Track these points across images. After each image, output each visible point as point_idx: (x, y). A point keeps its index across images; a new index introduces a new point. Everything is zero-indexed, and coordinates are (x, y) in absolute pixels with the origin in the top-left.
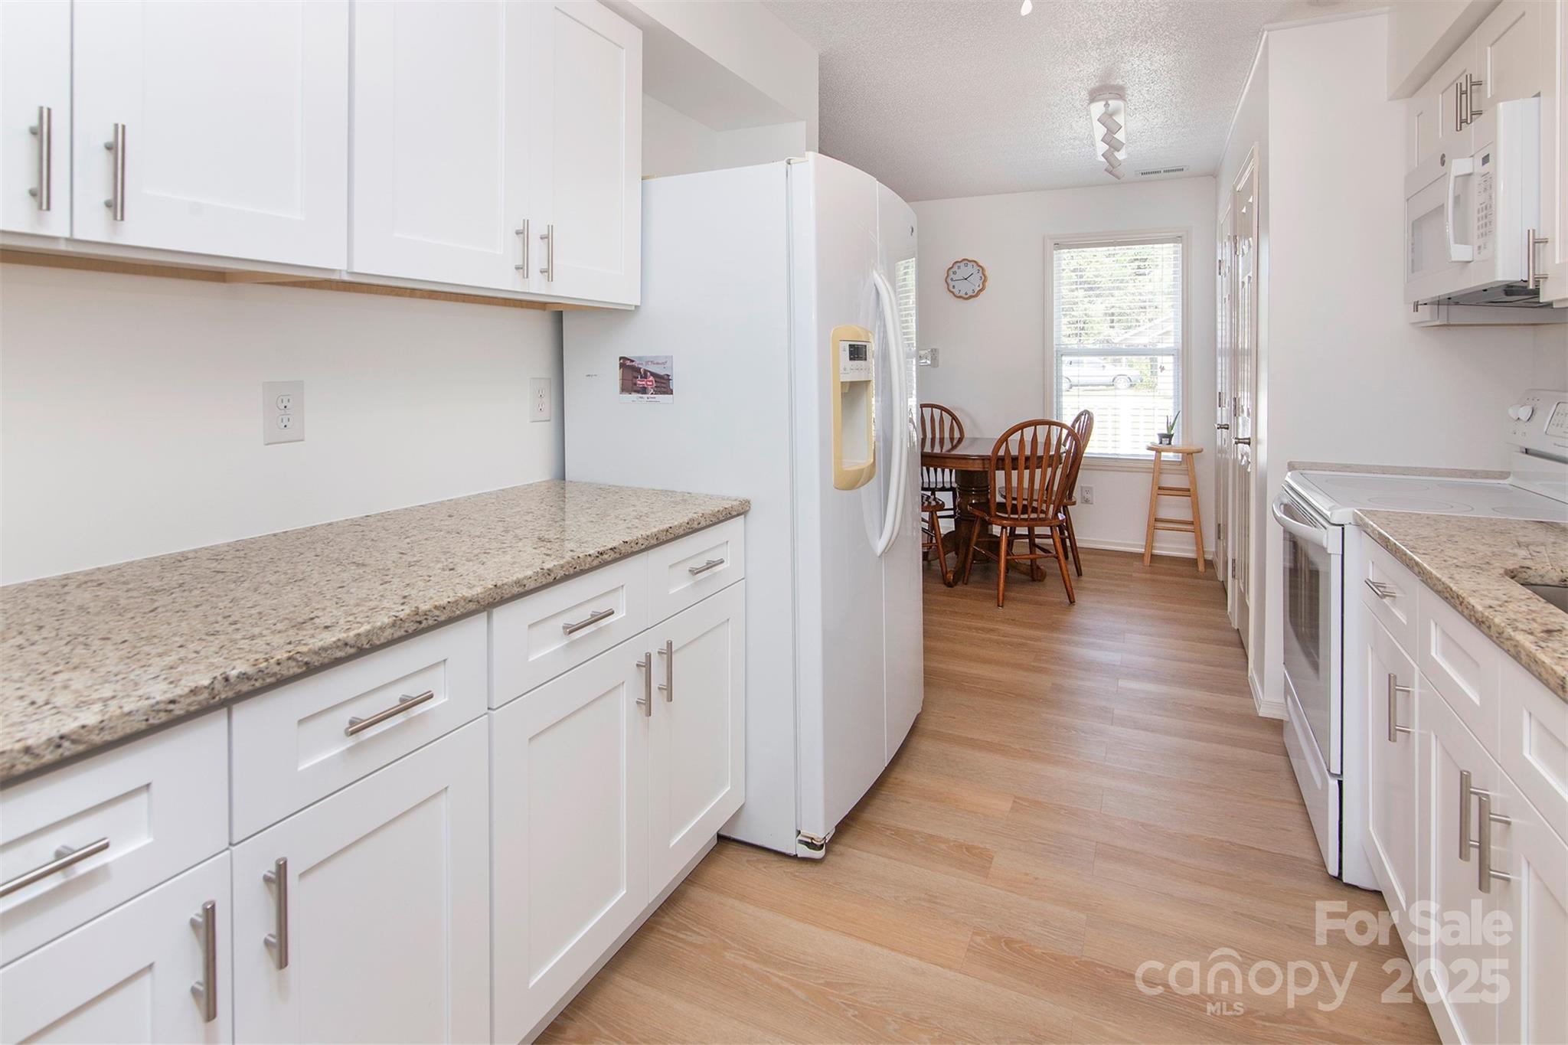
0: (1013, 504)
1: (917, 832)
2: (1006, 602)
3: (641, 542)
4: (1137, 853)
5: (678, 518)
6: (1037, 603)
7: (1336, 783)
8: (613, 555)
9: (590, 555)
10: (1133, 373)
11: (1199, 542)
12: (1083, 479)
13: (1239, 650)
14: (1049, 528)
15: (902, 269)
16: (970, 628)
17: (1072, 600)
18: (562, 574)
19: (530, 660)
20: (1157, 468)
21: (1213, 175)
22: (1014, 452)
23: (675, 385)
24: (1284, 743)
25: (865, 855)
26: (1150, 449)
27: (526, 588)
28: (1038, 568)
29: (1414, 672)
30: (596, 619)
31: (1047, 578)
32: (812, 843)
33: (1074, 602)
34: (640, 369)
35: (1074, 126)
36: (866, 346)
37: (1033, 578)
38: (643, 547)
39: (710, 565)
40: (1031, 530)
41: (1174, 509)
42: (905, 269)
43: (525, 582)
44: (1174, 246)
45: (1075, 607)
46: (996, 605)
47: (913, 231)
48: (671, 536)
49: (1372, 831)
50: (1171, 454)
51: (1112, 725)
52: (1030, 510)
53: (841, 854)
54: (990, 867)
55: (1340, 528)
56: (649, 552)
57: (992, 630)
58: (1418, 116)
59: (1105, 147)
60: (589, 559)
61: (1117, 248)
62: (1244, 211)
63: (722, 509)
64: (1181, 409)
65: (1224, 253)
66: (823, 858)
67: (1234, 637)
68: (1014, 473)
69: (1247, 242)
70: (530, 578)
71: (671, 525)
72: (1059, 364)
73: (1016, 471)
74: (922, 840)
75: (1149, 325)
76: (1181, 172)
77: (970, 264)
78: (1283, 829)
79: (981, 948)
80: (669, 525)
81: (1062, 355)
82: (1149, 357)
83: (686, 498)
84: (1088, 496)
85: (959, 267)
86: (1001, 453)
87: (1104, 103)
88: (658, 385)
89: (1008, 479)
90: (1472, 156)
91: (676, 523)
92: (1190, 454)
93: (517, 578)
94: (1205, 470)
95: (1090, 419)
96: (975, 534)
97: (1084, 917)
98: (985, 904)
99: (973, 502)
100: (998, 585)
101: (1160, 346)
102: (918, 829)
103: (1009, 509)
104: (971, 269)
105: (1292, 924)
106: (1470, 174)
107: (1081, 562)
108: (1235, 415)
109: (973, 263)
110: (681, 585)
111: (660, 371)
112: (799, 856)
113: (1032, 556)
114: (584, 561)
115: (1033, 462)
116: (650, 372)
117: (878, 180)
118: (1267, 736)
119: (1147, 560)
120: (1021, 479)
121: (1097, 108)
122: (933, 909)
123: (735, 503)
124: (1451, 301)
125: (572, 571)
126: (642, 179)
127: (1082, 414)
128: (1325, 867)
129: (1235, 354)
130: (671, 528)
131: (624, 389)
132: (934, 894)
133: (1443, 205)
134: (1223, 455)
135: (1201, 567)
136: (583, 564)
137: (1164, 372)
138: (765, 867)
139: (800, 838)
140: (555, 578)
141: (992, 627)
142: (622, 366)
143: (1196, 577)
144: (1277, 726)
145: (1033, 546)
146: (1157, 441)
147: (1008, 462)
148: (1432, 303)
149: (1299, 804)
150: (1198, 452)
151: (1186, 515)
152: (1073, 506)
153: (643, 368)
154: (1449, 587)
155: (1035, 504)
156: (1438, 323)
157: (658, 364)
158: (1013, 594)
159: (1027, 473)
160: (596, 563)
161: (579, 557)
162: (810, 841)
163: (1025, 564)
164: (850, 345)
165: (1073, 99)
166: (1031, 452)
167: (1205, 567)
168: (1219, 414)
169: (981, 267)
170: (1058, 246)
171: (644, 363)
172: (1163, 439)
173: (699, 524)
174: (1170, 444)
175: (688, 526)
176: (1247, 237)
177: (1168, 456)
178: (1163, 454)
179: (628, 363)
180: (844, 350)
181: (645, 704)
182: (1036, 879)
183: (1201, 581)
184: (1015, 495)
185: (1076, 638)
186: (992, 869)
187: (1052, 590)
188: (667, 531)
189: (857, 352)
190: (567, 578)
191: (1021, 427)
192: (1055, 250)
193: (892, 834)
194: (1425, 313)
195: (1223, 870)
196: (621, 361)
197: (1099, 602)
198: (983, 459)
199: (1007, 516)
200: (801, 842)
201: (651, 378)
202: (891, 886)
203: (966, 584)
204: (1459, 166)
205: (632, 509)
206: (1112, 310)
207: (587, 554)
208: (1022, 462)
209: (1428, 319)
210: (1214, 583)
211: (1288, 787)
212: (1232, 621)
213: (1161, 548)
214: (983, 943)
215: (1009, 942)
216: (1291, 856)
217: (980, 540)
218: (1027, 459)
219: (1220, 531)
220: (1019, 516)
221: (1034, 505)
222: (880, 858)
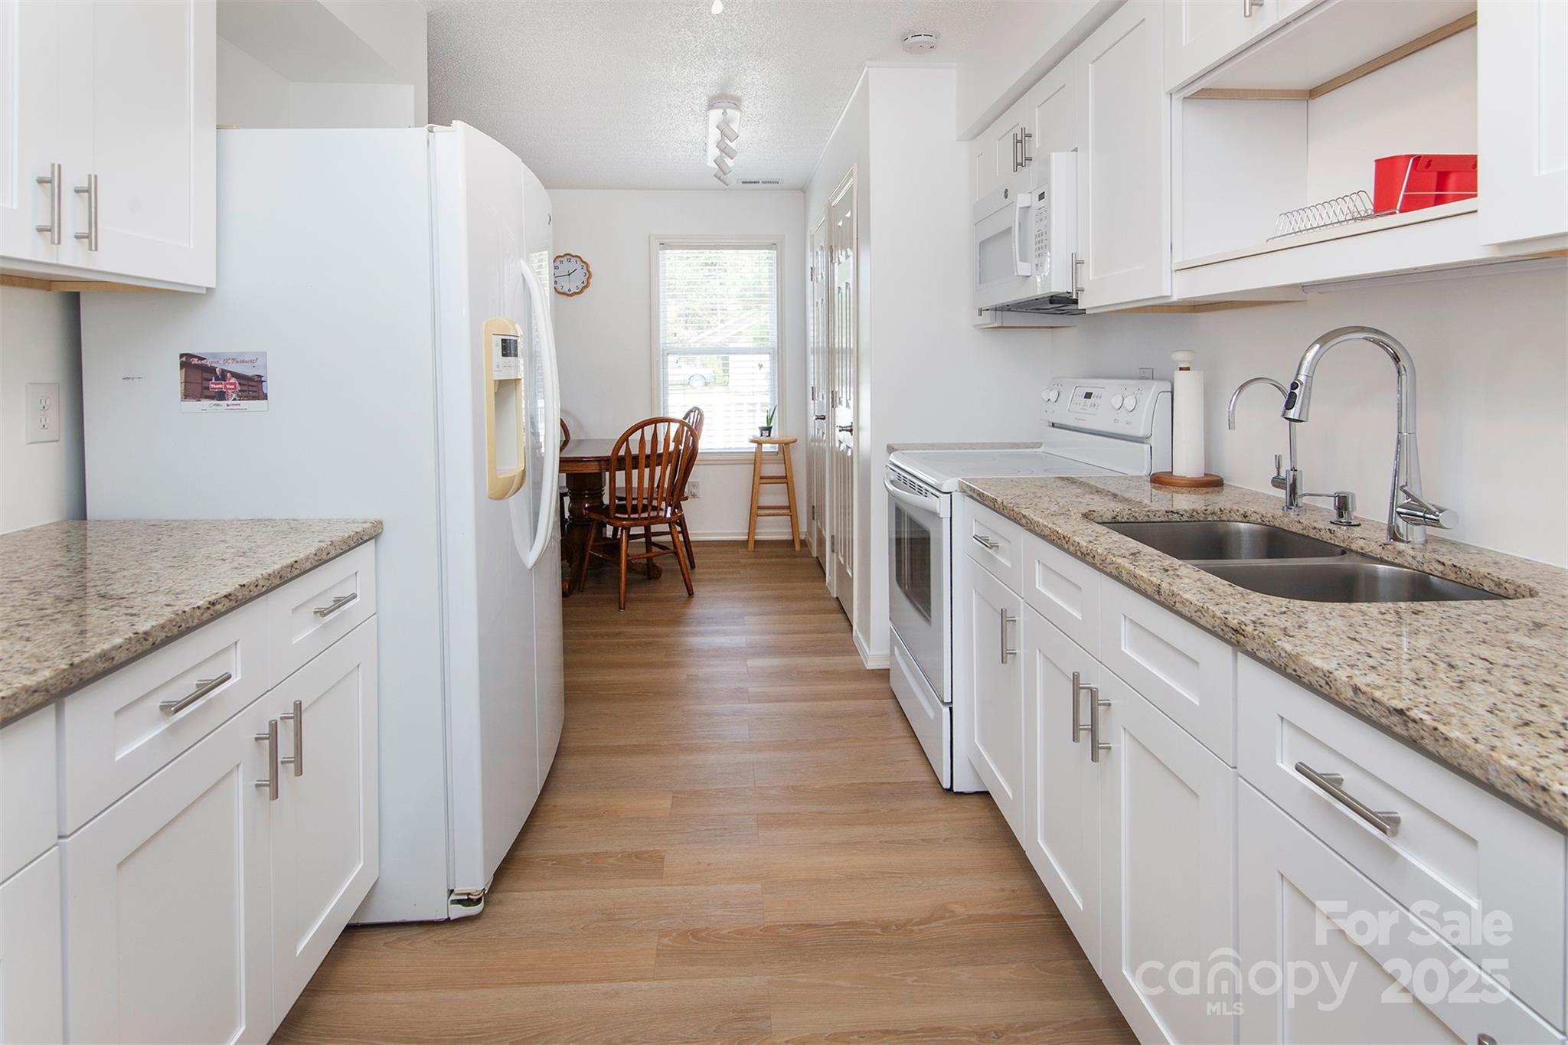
0: (633, 505)
1: (582, 855)
2: (628, 604)
3: (261, 583)
4: (794, 814)
5: (302, 550)
6: (659, 600)
7: (948, 709)
8: (227, 603)
9: (199, 607)
10: (707, 372)
11: (794, 525)
12: (697, 474)
13: (841, 616)
14: (668, 525)
15: (537, 261)
16: (596, 636)
17: (691, 593)
18: (164, 637)
19: (117, 759)
20: (757, 460)
21: (803, 190)
22: (635, 451)
23: (270, 388)
24: (891, 688)
25: (527, 895)
26: (753, 441)
27: (115, 662)
28: (654, 566)
29: (1019, 605)
30: (204, 689)
31: (663, 574)
32: (469, 898)
33: (693, 594)
34: (215, 368)
35: (690, 129)
36: (516, 341)
37: (649, 575)
38: (264, 589)
39: (340, 602)
40: (647, 529)
41: (773, 495)
42: (539, 262)
43: (113, 654)
44: (769, 253)
45: (695, 599)
46: (618, 607)
47: (550, 220)
48: (296, 572)
49: (977, 743)
50: (768, 445)
51: (749, 703)
52: (650, 508)
53: (501, 902)
54: (663, 867)
55: (949, 495)
56: (269, 594)
57: (618, 634)
58: (979, 156)
59: (717, 152)
60: (198, 612)
61: (719, 251)
62: (840, 224)
63: (353, 533)
64: (777, 403)
65: (817, 260)
66: (483, 910)
67: (835, 605)
68: (635, 472)
69: (844, 253)
70: (121, 647)
71: (296, 559)
72: (665, 363)
73: (637, 470)
74: (588, 861)
75: (723, 325)
76: (777, 185)
77: (573, 259)
78: (902, 761)
79: (670, 948)
80: (292, 560)
81: (668, 354)
82: (720, 356)
83: (295, 527)
84: (694, 491)
85: (561, 262)
86: (622, 453)
87: (722, 111)
88: (245, 388)
89: (628, 479)
90: (1030, 193)
91: (302, 556)
92: (787, 444)
93: (103, 650)
94: (799, 459)
95: (701, 414)
96: (592, 538)
97: (759, 886)
98: (665, 905)
99: (586, 505)
100: (620, 588)
101: (731, 345)
102: (582, 851)
103: (629, 510)
104: (573, 265)
105: (924, 838)
106: (1029, 207)
107: (694, 556)
108: (833, 406)
109: (578, 259)
110: (306, 631)
111: (248, 371)
112: (452, 919)
113: (648, 555)
114: (191, 616)
115: (653, 459)
116: (230, 372)
117: (523, 161)
118: (876, 685)
119: (751, 546)
120: (641, 479)
121: (716, 115)
122: (614, 926)
123: (366, 525)
124: (1007, 308)
125: (175, 630)
126: (217, 128)
127: (692, 411)
128: (940, 783)
129: (831, 353)
130: (296, 562)
131: (187, 395)
132: (612, 911)
133: (1011, 228)
134: (817, 444)
135: (797, 547)
136: (190, 620)
137: (762, 369)
138: (409, 944)
139: (453, 897)
140: (154, 644)
141: (617, 630)
142: (183, 365)
143: (795, 557)
144: (884, 675)
145: (649, 544)
146: (758, 434)
147: (628, 461)
148: (992, 310)
149: (911, 737)
150: (794, 442)
151: (783, 501)
152: (686, 501)
153: (219, 367)
154: (1055, 530)
155: (655, 503)
156: (996, 325)
157: (243, 361)
158: (632, 595)
159: (647, 471)
160: (206, 616)
161: (184, 612)
162: (466, 897)
163: (640, 563)
164: (502, 340)
165: (694, 103)
166: (652, 450)
167: (801, 547)
168: (812, 406)
169: (585, 263)
170: (663, 245)
171: (222, 362)
172: (764, 432)
173: (329, 553)
174: (769, 435)
175: (316, 558)
176: (844, 248)
177: (766, 447)
178: (764, 445)
179: (195, 361)
180: (497, 345)
181: (269, 785)
182: (709, 865)
183: (798, 559)
184: (635, 496)
185: (701, 629)
186: (665, 869)
187: (670, 587)
188: (292, 566)
189: (508, 348)
190: (168, 640)
191: (641, 426)
192: (660, 249)
193: (554, 864)
194: (987, 319)
195: (864, 808)
196: (184, 359)
197: (716, 591)
198: (599, 461)
199: (627, 516)
200: (454, 902)
201: (233, 380)
202: (563, 918)
203: (582, 591)
204: (1023, 200)
205: (223, 545)
206: (687, 312)
207: (195, 606)
208: (642, 461)
209: (989, 322)
210: (806, 560)
211: (898, 725)
212: (831, 592)
213: (760, 534)
214: (670, 943)
215: (695, 933)
216: (912, 782)
217: (597, 544)
218: (648, 457)
219: (815, 512)
220: (639, 515)
221: (653, 504)
222: (546, 892)
